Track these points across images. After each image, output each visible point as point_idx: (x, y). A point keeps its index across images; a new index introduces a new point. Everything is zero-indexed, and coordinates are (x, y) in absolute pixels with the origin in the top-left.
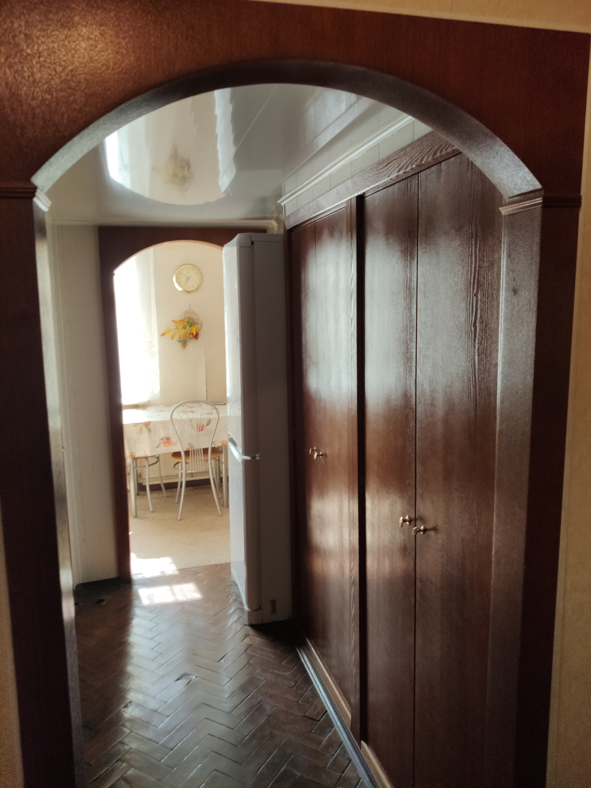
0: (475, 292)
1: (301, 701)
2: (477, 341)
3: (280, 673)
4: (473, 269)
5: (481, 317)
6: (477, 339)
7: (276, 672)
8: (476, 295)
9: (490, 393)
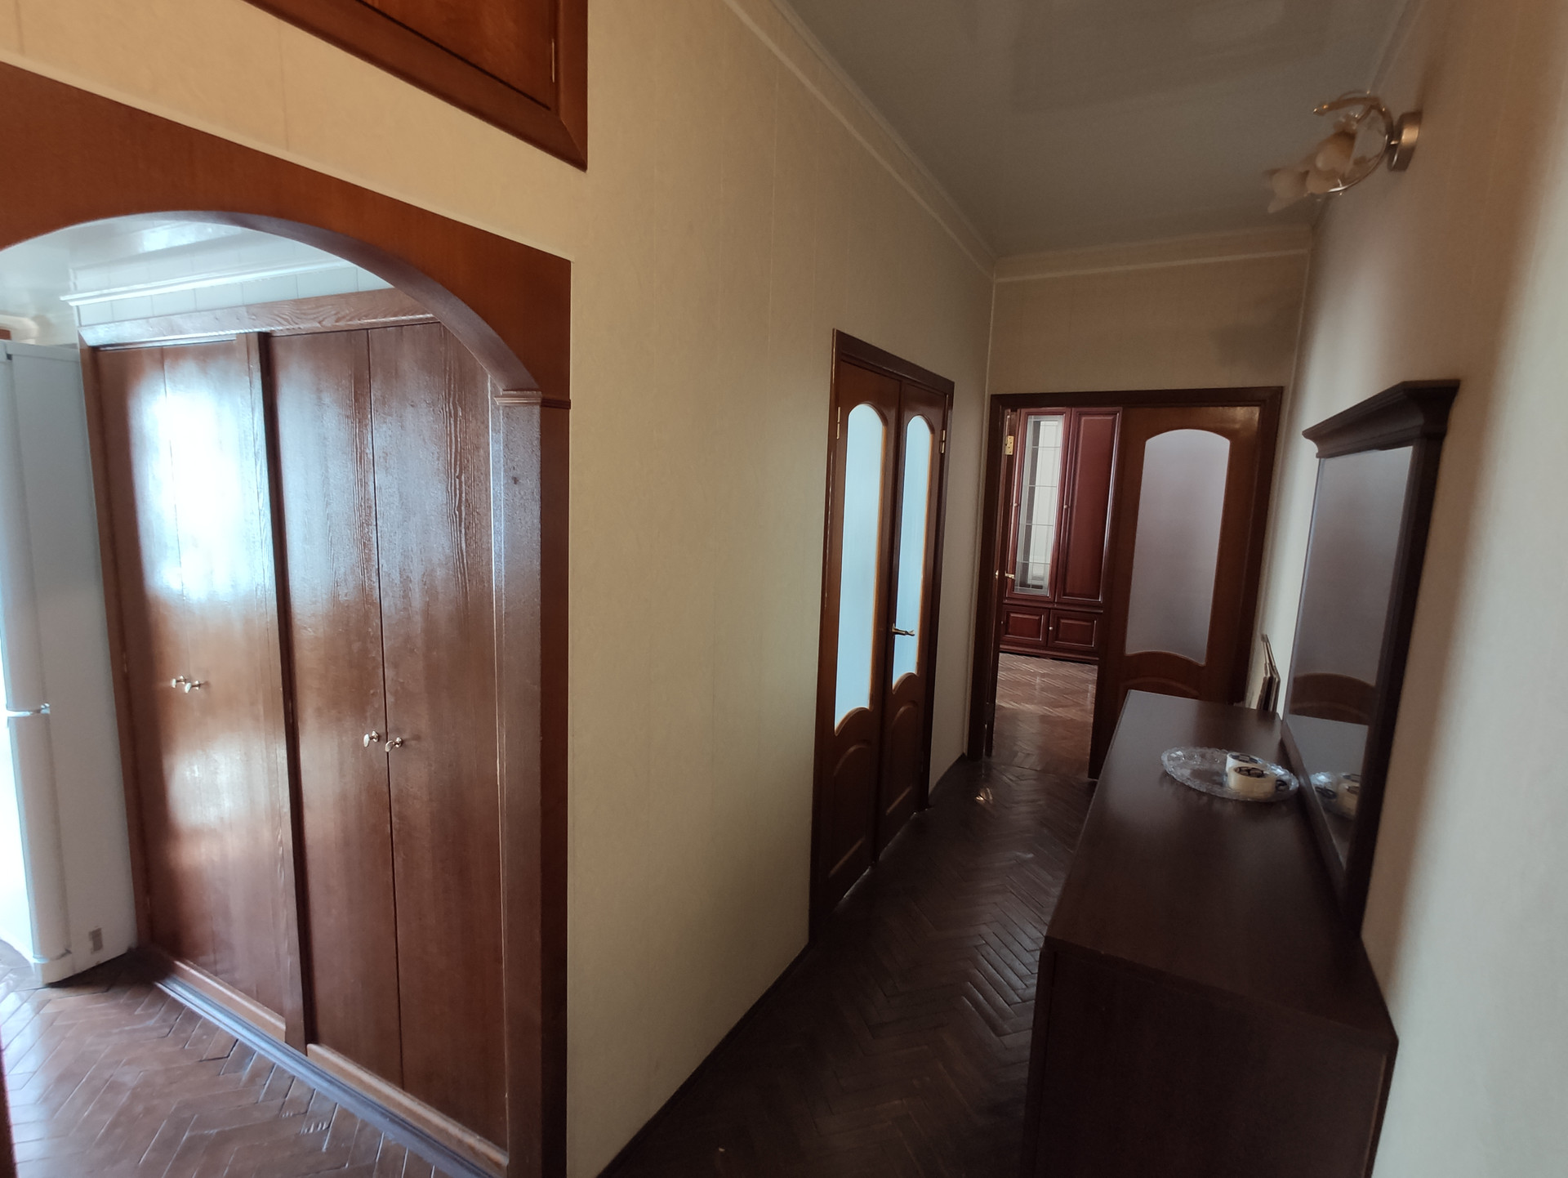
0: (457, 474)
1: (189, 1045)
2: (463, 525)
3: (135, 1027)
4: (453, 450)
5: (466, 500)
6: (463, 523)
7: (127, 1028)
8: (459, 477)
9: (484, 579)
